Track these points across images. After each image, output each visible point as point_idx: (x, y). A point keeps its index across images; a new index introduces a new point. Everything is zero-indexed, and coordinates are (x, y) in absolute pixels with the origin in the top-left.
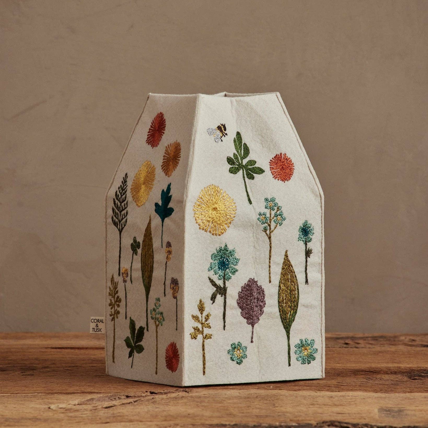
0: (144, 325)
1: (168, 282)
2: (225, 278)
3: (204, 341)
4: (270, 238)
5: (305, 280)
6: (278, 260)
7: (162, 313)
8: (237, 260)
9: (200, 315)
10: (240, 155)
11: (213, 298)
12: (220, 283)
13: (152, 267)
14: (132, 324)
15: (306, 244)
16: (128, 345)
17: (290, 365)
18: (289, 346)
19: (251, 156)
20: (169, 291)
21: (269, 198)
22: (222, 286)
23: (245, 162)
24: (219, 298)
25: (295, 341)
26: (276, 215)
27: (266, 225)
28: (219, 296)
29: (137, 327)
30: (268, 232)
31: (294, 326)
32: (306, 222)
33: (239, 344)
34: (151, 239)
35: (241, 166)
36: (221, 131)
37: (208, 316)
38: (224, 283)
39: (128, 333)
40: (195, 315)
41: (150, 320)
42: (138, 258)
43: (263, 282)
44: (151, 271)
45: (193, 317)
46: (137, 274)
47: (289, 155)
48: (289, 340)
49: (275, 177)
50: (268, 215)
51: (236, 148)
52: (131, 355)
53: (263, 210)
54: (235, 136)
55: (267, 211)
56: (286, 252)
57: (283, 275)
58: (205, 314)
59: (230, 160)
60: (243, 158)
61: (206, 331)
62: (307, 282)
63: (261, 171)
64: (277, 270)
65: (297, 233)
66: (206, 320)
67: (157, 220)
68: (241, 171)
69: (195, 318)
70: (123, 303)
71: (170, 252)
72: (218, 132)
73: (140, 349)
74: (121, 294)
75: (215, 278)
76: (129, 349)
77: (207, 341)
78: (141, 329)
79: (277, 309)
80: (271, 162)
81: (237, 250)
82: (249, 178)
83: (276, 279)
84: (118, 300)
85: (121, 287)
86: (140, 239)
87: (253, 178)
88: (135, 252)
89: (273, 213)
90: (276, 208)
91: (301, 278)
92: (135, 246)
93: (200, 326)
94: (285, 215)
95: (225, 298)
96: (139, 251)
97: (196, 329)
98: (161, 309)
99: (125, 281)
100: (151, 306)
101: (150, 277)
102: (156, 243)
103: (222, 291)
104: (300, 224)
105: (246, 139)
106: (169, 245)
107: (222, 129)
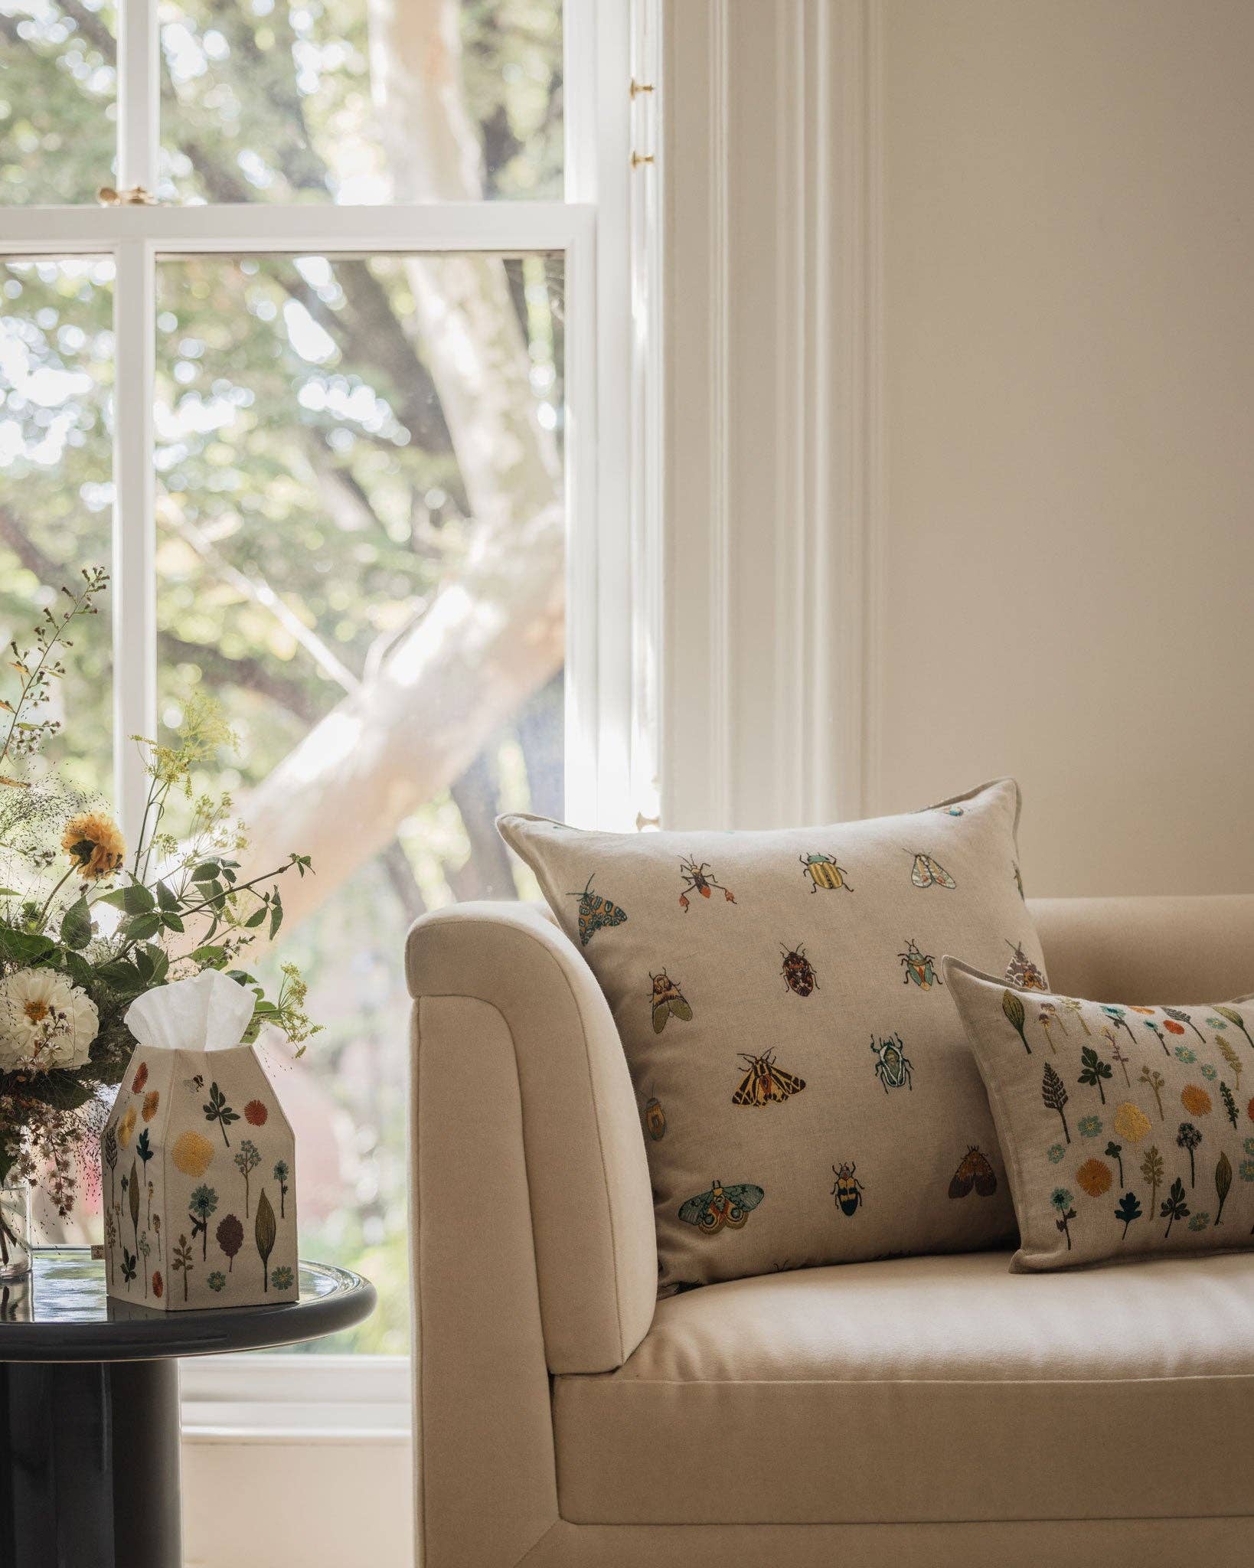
0: (135, 1255)
1: (151, 1218)
2: (205, 1215)
3: (185, 1272)
4: (246, 1178)
5: (280, 1215)
6: (255, 1198)
7: (148, 1245)
8: (216, 1199)
9: (181, 1249)
10: (216, 1103)
11: (194, 1233)
12: (200, 1219)
13: (138, 1204)
14: (126, 1253)
15: (282, 1182)
16: (124, 1271)
17: (266, 1291)
18: (266, 1273)
19: (227, 1105)
20: (153, 1227)
21: (246, 1140)
22: (202, 1222)
23: (221, 1109)
24: (200, 1233)
25: (272, 1268)
26: (252, 1156)
27: (243, 1166)
28: (199, 1231)
29: (130, 1256)
30: (245, 1172)
31: (271, 1256)
32: (281, 1162)
33: (219, 1274)
34: (136, 1178)
35: (217, 1114)
36: (198, 1082)
37: (188, 1249)
38: (204, 1219)
39: (123, 1261)
40: (176, 1248)
41: (139, 1251)
42: (127, 1194)
43: (240, 1217)
44: (138, 1207)
45: (175, 1250)
46: (127, 1209)
47: (262, 1102)
48: (266, 1267)
49: (250, 1122)
50: (244, 1157)
51: (212, 1096)
52: (127, 1280)
53: (240, 1152)
54: (211, 1086)
55: (244, 1153)
56: (263, 1190)
57: (260, 1213)
58: (186, 1248)
59: (206, 1109)
60: (219, 1106)
61: (188, 1262)
62: (283, 1216)
63: (236, 1117)
64: (254, 1207)
65: (272, 1172)
66: (188, 1253)
67: (140, 1161)
68: (217, 1119)
69: (177, 1251)
70: (117, 1234)
71: (152, 1191)
72: (195, 1083)
73: (134, 1276)
74: (115, 1225)
75: (196, 1215)
76: (125, 1275)
77: (189, 1272)
78: (133, 1258)
79: (255, 1243)
80: (246, 1109)
81: (216, 1189)
82: (226, 1123)
83: (253, 1215)
84: (114, 1230)
85: (115, 1219)
86: (128, 1177)
87: (230, 1123)
88: (124, 1188)
89: (249, 1155)
90: (252, 1150)
91: (277, 1213)
92: (124, 1183)
93: (181, 1258)
94: (261, 1156)
95: (205, 1232)
96: (128, 1188)
97: (178, 1261)
98: (146, 1242)
99: (118, 1214)
100: (139, 1239)
101: (137, 1212)
102: (141, 1183)
103: (202, 1226)
104: (276, 1163)
105: (221, 1089)
106: (151, 1184)
107: (198, 1080)
